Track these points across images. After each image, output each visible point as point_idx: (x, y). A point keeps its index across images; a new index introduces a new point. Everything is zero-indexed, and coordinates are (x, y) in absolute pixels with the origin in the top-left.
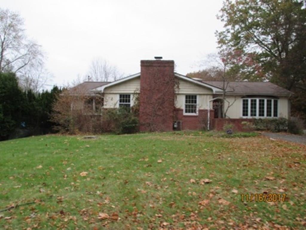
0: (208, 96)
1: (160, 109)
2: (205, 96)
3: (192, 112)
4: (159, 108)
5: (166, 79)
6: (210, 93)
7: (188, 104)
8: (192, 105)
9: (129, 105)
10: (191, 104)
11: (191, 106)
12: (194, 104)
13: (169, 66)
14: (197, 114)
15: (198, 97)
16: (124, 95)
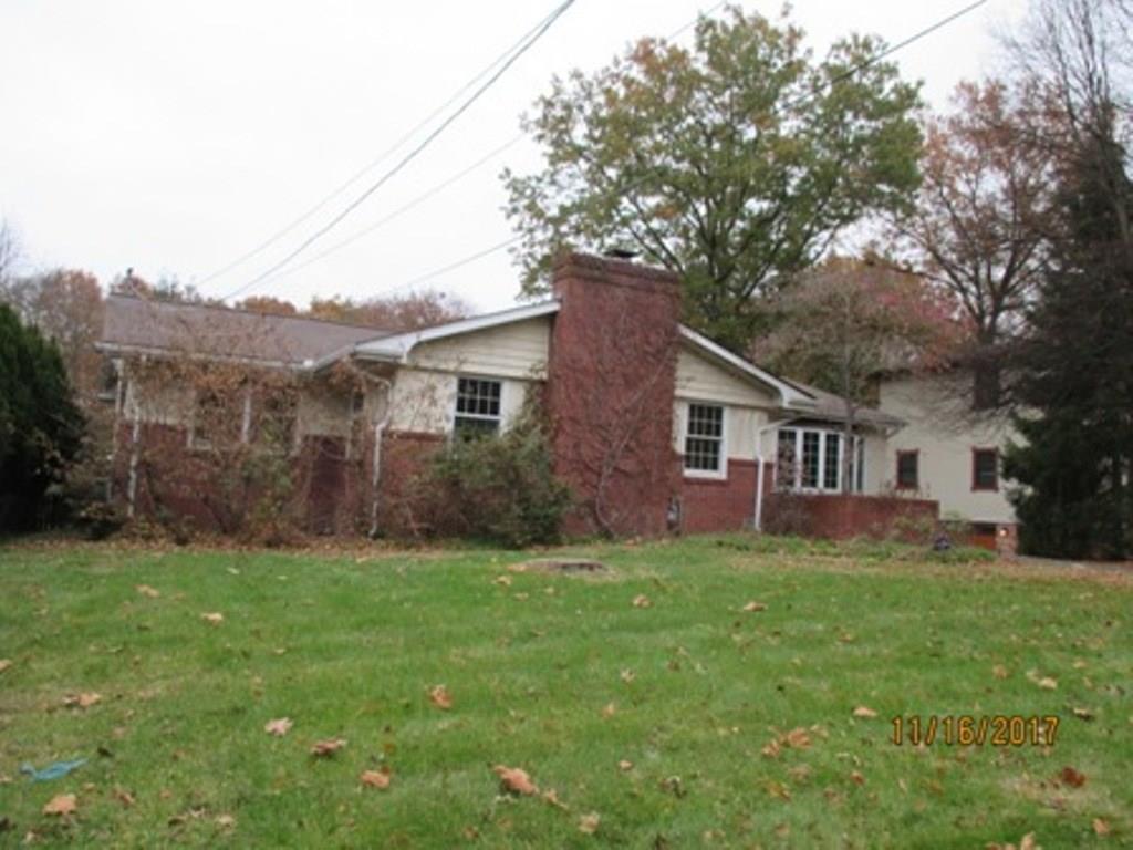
0: (757, 415)
1: (631, 450)
2: (747, 414)
3: (705, 467)
4: (627, 446)
5: (653, 338)
6: (764, 403)
7: (695, 436)
8: (707, 442)
9: (495, 424)
10: (703, 437)
11: (702, 445)
12: (713, 438)
13: (664, 292)
14: (721, 474)
15: (727, 414)
16: (474, 383)
